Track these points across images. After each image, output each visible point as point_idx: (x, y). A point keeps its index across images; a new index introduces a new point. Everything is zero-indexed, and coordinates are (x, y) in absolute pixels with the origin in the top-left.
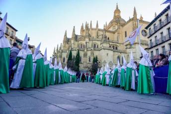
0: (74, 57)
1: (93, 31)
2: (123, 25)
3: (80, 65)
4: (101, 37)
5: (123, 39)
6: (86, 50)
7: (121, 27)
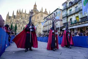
0: (13, 27)
1: (23, 14)
2: (37, 13)
3: (17, 31)
4: (27, 18)
5: (36, 20)
7: (36, 14)
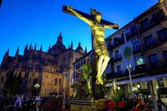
2: (63, 52)
5: (61, 63)
6: (27, 71)
